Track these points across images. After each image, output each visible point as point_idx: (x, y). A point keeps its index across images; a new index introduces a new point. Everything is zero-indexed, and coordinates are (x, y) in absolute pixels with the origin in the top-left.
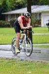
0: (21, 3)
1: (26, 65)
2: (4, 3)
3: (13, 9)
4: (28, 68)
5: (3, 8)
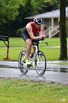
0: (52, 3)
1: (58, 89)
2: (29, 4)
3: (41, 12)
4: (62, 94)
5: (26, 10)
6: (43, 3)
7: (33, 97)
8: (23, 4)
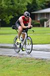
5: (32, 7)
6: (45, 2)
7: (37, 71)
8: (30, 3)
